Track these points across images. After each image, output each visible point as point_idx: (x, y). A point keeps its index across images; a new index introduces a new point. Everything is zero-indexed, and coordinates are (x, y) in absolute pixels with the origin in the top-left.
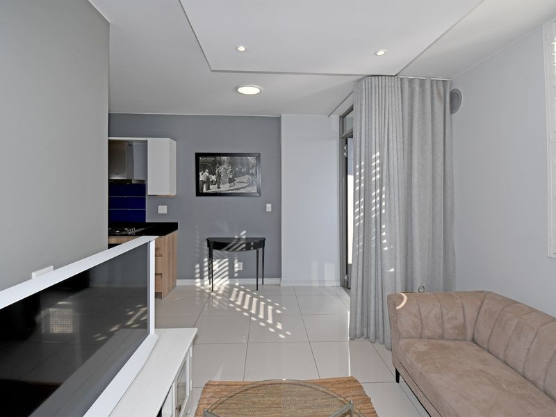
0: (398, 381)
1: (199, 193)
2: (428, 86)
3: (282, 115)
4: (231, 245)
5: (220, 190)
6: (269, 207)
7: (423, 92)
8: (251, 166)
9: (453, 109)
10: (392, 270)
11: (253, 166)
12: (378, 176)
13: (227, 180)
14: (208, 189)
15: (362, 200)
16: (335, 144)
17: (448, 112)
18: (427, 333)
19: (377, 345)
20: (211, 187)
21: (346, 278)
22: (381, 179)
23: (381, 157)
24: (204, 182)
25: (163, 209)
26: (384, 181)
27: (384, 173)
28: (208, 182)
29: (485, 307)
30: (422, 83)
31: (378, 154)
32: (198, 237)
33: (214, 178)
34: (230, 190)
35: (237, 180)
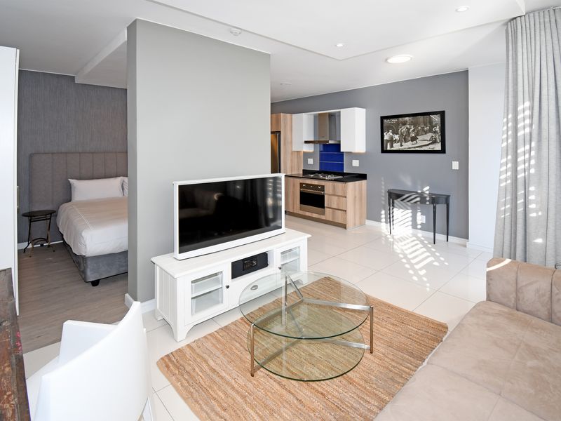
1: (384, 151)
3: (470, 69)
4: (404, 197)
5: (403, 147)
6: (456, 165)
8: (434, 124)
13: (410, 139)
14: (392, 146)
15: (509, 157)
20: (394, 145)
23: (530, 108)
24: (388, 141)
25: (356, 163)
26: (534, 135)
27: (534, 126)
28: (392, 141)
31: (526, 104)
32: (383, 187)
33: (397, 137)
34: (412, 148)
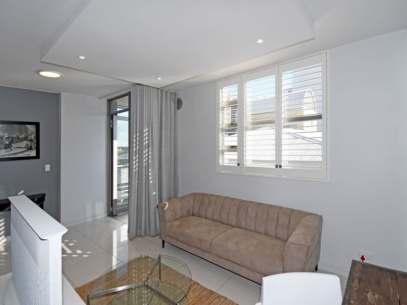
0: (163, 247)
2: (169, 95)
3: (62, 93)
6: (48, 168)
7: (166, 96)
8: (29, 132)
9: (179, 108)
10: (155, 193)
11: (32, 133)
12: (147, 142)
13: (3, 146)
15: (138, 156)
16: (104, 119)
17: (176, 109)
18: (177, 217)
19: (146, 237)
21: (111, 209)
22: (148, 143)
23: (148, 131)
26: (150, 145)
27: (150, 140)
29: (196, 198)
30: (166, 92)
31: (147, 129)
34: (6, 155)
35: (14, 145)
